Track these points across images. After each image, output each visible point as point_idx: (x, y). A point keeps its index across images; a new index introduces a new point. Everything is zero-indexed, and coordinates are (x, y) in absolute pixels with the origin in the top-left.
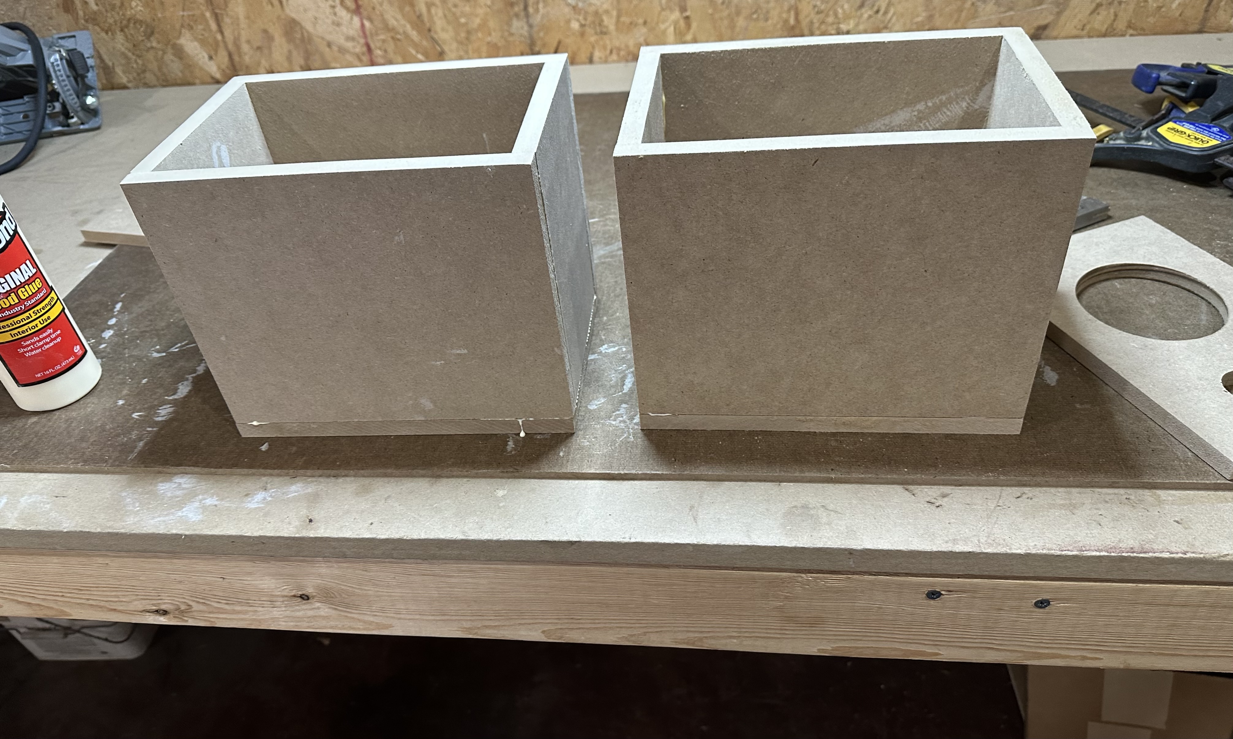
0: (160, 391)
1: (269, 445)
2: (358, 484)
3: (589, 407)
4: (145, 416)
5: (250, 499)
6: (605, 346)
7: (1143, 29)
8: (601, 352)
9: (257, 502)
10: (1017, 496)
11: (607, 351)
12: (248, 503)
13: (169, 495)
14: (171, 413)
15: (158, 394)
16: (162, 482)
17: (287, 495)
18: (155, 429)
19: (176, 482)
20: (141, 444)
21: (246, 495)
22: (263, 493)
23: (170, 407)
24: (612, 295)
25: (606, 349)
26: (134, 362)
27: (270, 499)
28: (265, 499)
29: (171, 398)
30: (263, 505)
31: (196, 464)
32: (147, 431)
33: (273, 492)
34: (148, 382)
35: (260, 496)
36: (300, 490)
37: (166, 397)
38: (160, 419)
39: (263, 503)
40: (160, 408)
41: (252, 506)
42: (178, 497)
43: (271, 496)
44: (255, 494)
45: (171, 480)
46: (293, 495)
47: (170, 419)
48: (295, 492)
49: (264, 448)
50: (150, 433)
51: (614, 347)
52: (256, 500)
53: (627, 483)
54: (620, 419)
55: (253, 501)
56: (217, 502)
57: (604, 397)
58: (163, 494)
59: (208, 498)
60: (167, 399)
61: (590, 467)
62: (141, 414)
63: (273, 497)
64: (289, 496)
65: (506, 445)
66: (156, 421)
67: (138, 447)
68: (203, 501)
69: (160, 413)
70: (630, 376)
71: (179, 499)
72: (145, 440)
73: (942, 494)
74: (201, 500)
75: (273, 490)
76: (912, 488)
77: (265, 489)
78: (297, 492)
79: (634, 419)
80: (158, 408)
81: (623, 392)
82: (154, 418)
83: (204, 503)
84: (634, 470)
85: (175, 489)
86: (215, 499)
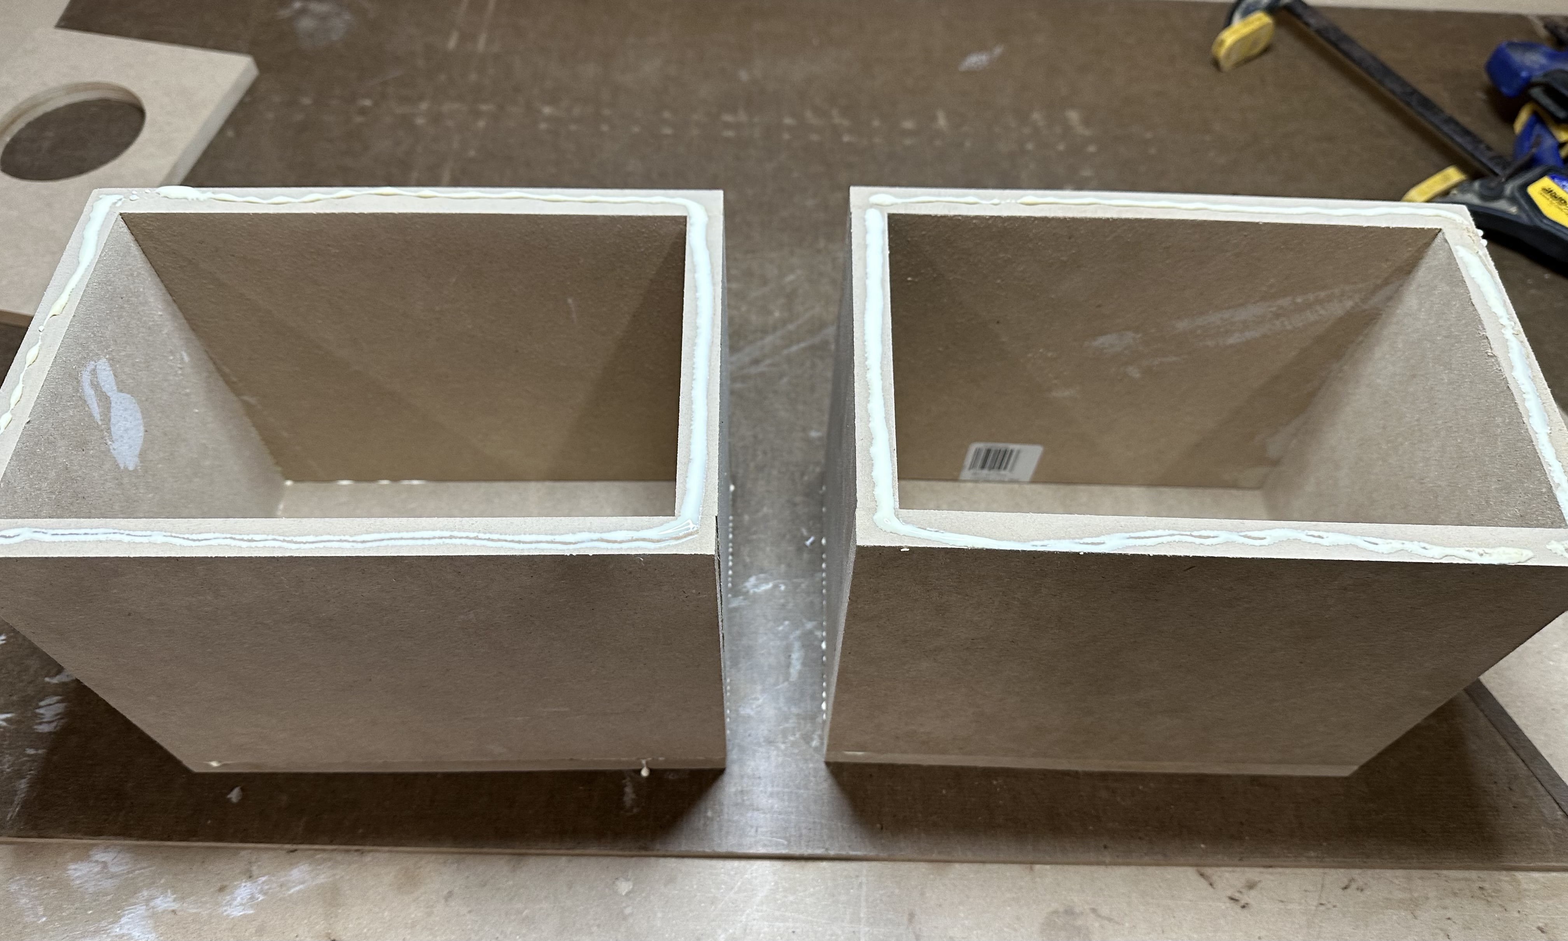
1: (242, 789)
2: (398, 867)
3: (744, 713)
4: (19, 722)
5: (228, 898)
6: (752, 580)
8: (748, 592)
9: (241, 904)
10: (1343, 885)
11: (756, 590)
12: (226, 905)
13: (91, 890)
14: (61, 716)
16: (74, 860)
17: (289, 889)
18: (40, 752)
19: (97, 861)
20: (23, 785)
21: (222, 889)
22: (249, 884)
23: (58, 702)
24: (752, 465)
25: (755, 586)
27: (261, 898)
28: (252, 898)
29: (55, 680)
30: (252, 912)
31: (124, 831)
32: (29, 756)
33: (263, 882)
35: (244, 891)
36: (307, 877)
37: (47, 679)
38: (44, 728)
39: (252, 906)
40: (42, 703)
41: (236, 912)
42: (107, 894)
43: (261, 892)
44: (237, 887)
45: (89, 856)
46: (297, 888)
47: (62, 728)
48: (300, 882)
49: (234, 795)
50: (34, 761)
51: (766, 581)
52: (239, 899)
53: (811, 865)
54: (792, 738)
55: (235, 903)
56: (175, 906)
57: (763, 691)
58: (81, 887)
59: (158, 898)
60: (49, 683)
61: (757, 842)
62: (9, 715)
63: (265, 894)
64: (292, 891)
65: (622, 794)
66: (38, 733)
67: (19, 792)
68: (152, 904)
69: (42, 714)
70: (797, 645)
71: (109, 898)
72: (29, 777)
73: (1247, 882)
74: (148, 901)
75: (264, 879)
76: (1208, 871)
77: (250, 877)
78: (303, 883)
79: (812, 739)
80: (37, 704)
81: (791, 680)
82: (35, 727)
83: (153, 908)
84: (823, 848)
85: (99, 876)
86: (170, 899)
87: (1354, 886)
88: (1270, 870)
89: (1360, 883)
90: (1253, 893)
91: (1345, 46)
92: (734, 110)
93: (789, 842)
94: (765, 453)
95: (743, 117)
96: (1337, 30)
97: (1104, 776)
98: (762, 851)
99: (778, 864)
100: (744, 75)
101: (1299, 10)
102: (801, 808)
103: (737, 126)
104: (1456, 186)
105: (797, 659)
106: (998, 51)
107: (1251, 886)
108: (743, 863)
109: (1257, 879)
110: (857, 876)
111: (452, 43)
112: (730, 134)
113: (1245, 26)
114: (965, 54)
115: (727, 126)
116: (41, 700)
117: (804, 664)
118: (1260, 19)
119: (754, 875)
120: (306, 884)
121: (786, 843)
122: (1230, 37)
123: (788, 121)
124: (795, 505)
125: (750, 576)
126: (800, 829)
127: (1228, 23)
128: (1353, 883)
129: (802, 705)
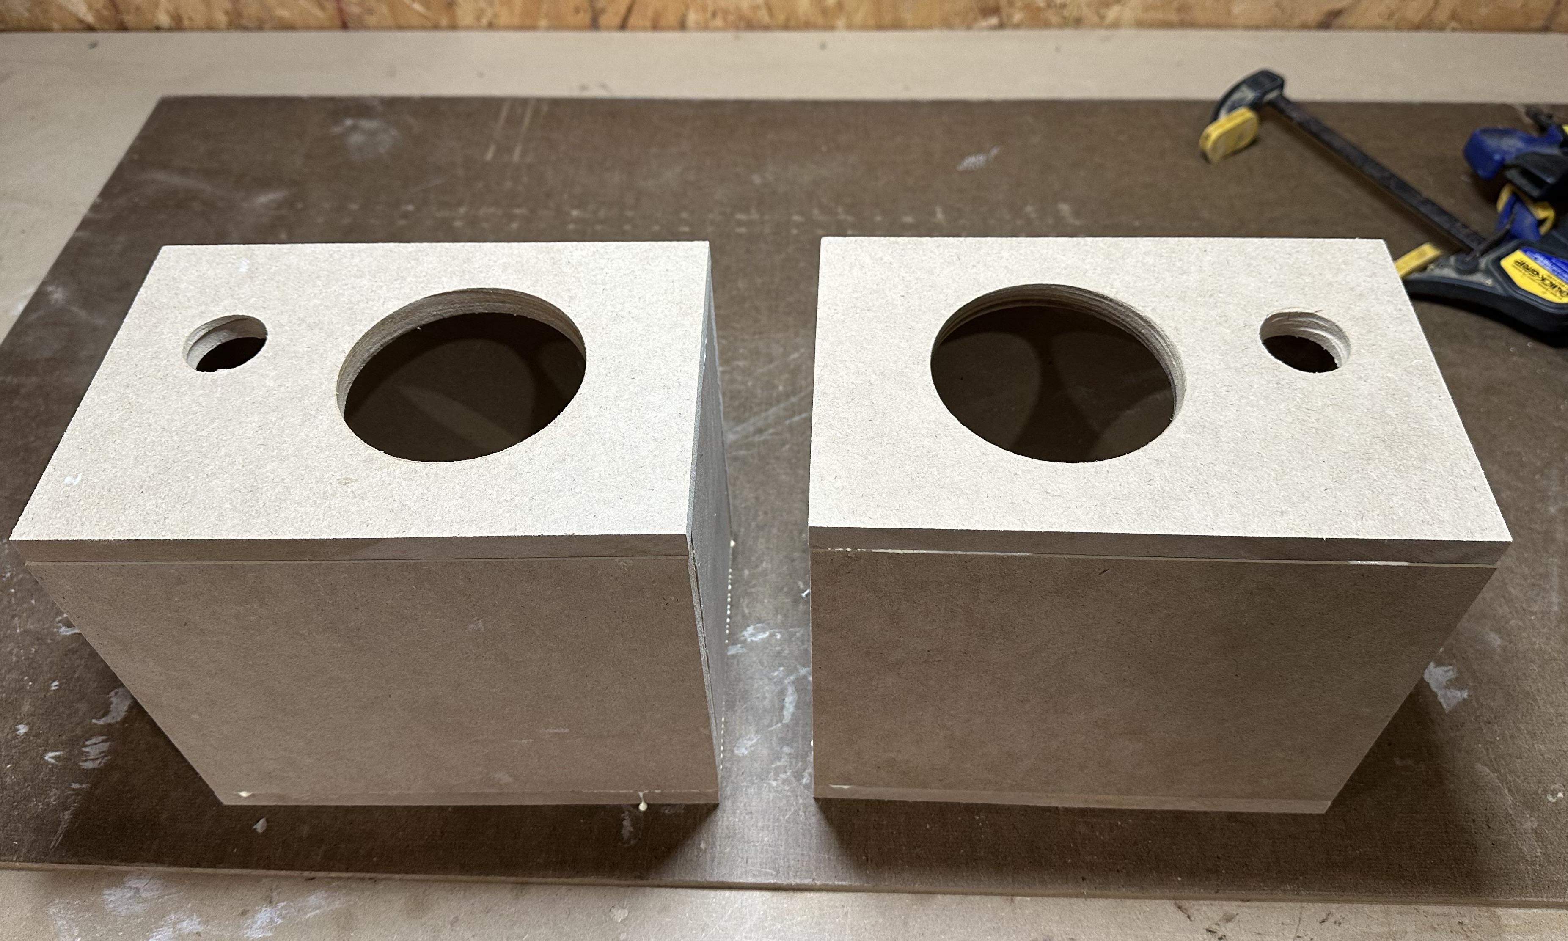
0: (83, 707)
1: (267, 821)
2: (408, 895)
3: (736, 752)
4: (67, 759)
5: (249, 921)
6: (750, 630)
7: (1471, 23)
8: (746, 640)
9: (261, 929)
10: (1321, 919)
11: (753, 639)
12: (247, 930)
13: (123, 914)
14: (104, 754)
15: (80, 714)
16: (108, 886)
17: (306, 914)
18: (84, 786)
19: (130, 889)
20: (67, 816)
21: (244, 913)
22: (268, 909)
23: (102, 742)
24: (753, 524)
25: (753, 635)
26: (33, 644)
27: (280, 921)
28: (272, 921)
29: (101, 722)
30: (270, 934)
31: (158, 859)
32: (73, 790)
33: (282, 908)
34: (60, 686)
35: (264, 915)
36: (323, 903)
37: (94, 721)
38: (89, 765)
39: (271, 930)
40: (88, 743)
41: (255, 935)
43: (280, 916)
44: (256, 912)
45: (123, 883)
46: (313, 913)
47: (106, 765)
48: (317, 908)
49: (260, 826)
50: (78, 794)
51: (764, 630)
52: (259, 922)
53: (799, 896)
54: (783, 776)
55: (255, 926)
56: (200, 929)
57: (757, 732)
58: (114, 911)
59: (184, 921)
60: (95, 724)
61: (746, 873)
62: (57, 753)
63: (284, 918)
64: (309, 915)
65: (621, 826)
66: (84, 769)
67: (63, 823)
68: (178, 927)
69: (88, 752)
70: (790, 690)
71: (139, 920)
72: (72, 808)
73: (1225, 915)
74: (174, 924)
75: (283, 904)
76: (1186, 904)
77: (271, 902)
78: (319, 908)
79: (802, 777)
80: (84, 743)
81: (784, 722)
82: (81, 764)
83: (180, 930)
84: (810, 878)
85: (131, 901)
86: (197, 922)
87: (1331, 920)
88: (1248, 903)
89: (1338, 916)
90: (1230, 925)
91: (1326, 137)
92: (746, 210)
93: (778, 872)
94: (766, 513)
95: (755, 215)
96: (1318, 122)
97: (1083, 812)
98: (751, 880)
99: (767, 895)
100: (757, 179)
101: (1283, 105)
102: (790, 840)
103: (749, 224)
104: (1433, 261)
105: (791, 703)
106: (995, 152)
107: (1228, 919)
108: (734, 893)
109: (1235, 913)
110: (843, 906)
111: (489, 156)
112: (743, 230)
113: (1229, 121)
114: (963, 156)
115: (740, 224)
116: (87, 740)
117: (797, 707)
118: (1242, 114)
119: (744, 904)
120: (322, 909)
121: (774, 873)
122: (1214, 131)
123: (796, 218)
124: (793, 560)
125: (749, 626)
126: (788, 860)
127: (1215, 117)
128: (1330, 916)
129: (795, 745)
